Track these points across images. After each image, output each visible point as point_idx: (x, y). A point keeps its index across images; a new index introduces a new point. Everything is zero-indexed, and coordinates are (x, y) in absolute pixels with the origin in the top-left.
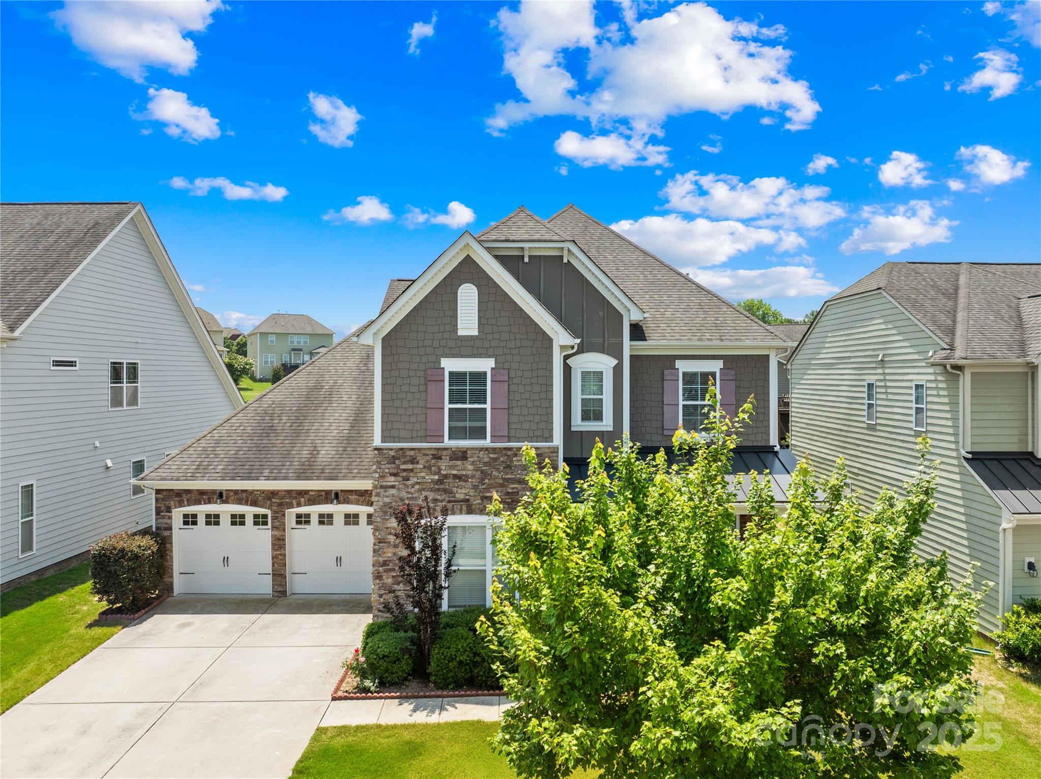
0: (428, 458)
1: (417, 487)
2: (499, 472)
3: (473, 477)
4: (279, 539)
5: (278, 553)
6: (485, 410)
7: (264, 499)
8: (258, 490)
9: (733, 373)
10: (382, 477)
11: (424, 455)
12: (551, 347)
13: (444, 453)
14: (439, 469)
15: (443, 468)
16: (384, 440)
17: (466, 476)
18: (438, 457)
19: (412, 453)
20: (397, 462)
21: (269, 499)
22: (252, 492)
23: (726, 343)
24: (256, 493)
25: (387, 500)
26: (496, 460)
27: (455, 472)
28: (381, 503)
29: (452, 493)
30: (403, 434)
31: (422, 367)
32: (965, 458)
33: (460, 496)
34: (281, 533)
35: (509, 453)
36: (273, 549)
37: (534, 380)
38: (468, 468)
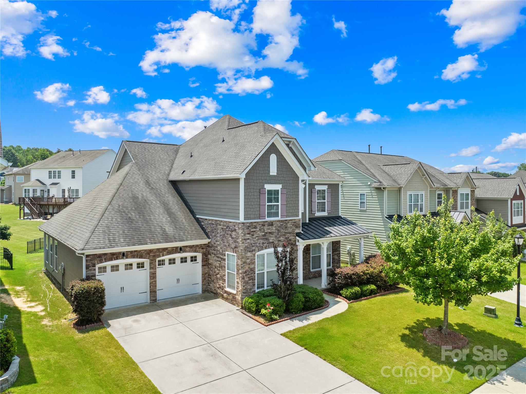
0: (260, 226)
1: (257, 238)
2: (283, 230)
3: (275, 232)
4: (153, 274)
5: (153, 280)
6: (278, 205)
7: (146, 254)
8: (143, 250)
9: (330, 190)
10: (244, 235)
11: (259, 224)
12: (299, 180)
13: (266, 223)
14: (264, 230)
15: (265, 229)
16: (245, 219)
17: (273, 232)
18: (264, 225)
19: (255, 224)
20: (250, 228)
21: (149, 254)
22: (140, 251)
23: (331, 179)
24: (142, 251)
25: (246, 245)
26: (282, 225)
27: (269, 231)
28: (244, 246)
29: (269, 239)
30: (252, 216)
31: (258, 188)
32: (386, 217)
33: (271, 241)
34: (154, 270)
35: (287, 222)
36: (150, 279)
37: (294, 193)
38: (273, 229)
